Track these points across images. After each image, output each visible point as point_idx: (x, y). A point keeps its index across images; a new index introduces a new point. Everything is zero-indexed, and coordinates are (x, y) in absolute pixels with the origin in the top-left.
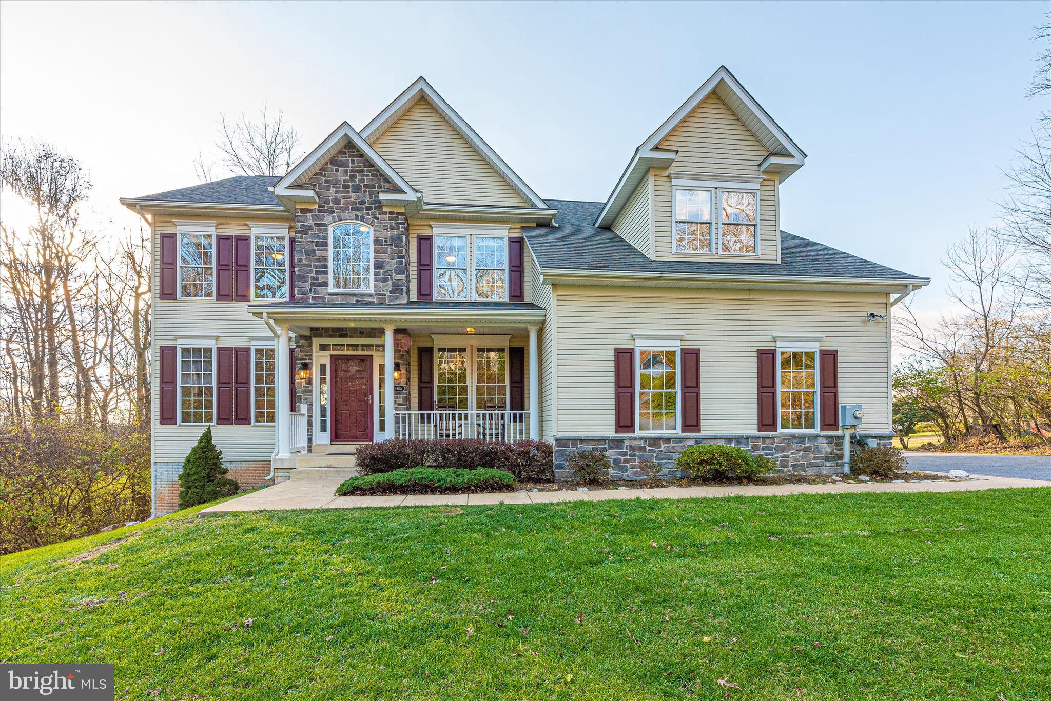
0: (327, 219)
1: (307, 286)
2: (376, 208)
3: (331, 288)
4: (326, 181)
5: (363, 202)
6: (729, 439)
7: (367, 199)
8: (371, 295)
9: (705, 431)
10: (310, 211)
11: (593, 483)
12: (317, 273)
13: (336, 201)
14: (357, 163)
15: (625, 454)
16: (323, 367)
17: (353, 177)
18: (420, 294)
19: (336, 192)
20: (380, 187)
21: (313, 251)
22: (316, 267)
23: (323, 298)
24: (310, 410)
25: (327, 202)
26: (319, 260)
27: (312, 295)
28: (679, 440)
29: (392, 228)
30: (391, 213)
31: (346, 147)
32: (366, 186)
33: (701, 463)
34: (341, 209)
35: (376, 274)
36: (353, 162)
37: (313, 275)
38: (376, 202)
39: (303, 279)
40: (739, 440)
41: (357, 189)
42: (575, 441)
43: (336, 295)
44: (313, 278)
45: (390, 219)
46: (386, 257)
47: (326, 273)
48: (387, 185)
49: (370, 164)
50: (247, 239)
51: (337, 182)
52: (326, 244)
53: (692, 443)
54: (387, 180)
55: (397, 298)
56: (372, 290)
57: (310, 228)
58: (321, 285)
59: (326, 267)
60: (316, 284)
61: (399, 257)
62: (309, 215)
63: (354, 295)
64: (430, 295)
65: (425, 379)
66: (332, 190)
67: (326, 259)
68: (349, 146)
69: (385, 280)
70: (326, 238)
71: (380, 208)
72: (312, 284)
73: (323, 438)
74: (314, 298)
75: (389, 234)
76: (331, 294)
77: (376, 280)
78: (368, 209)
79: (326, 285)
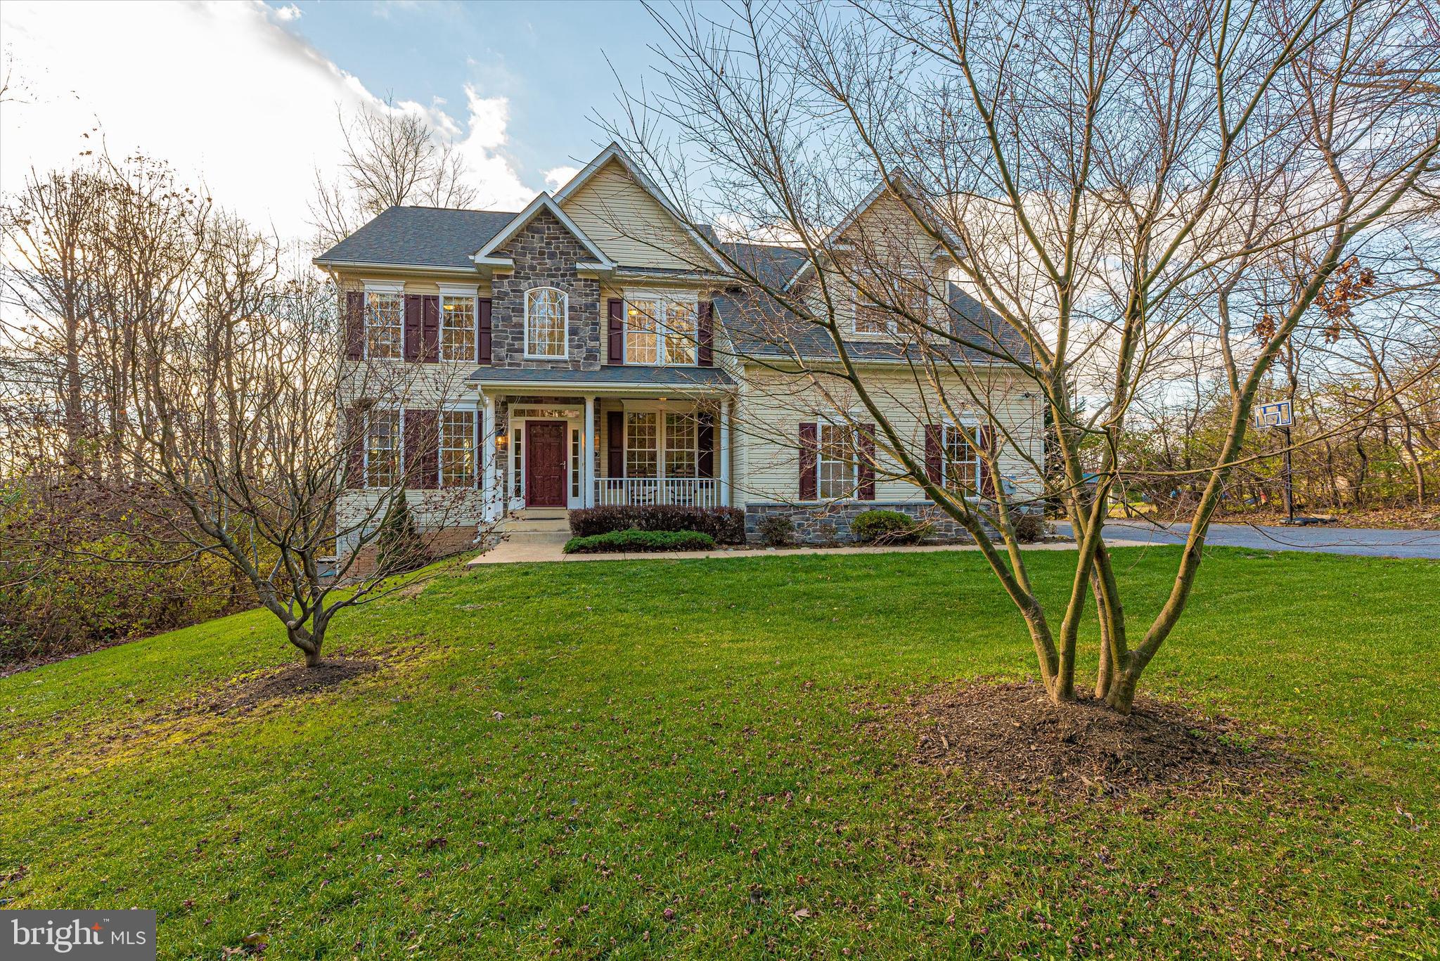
0: (524, 285)
1: (503, 352)
2: (572, 275)
3: (526, 355)
4: (523, 248)
5: (558, 269)
6: (899, 506)
7: (563, 266)
8: (566, 362)
9: (879, 499)
10: (507, 277)
11: (780, 544)
12: (513, 339)
13: (533, 268)
14: (553, 230)
15: (808, 520)
16: (518, 432)
17: (549, 244)
18: (611, 358)
19: (533, 258)
20: (575, 254)
21: (510, 317)
22: (512, 333)
23: (519, 365)
24: (506, 475)
25: (523, 268)
26: (514, 326)
27: (507, 361)
28: (855, 506)
29: (586, 295)
30: (586, 280)
31: (542, 214)
32: (562, 253)
33: (870, 526)
34: (536, 275)
35: (570, 340)
36: (549, 229)
37: (509, 341)
38: (571, 269)
39: (500, 345)
40: (909, 507)
41: (552, 256)
42: (764, 507)
43: (532, 361)
44: (509, 345)
45: (585, 286)
46: (580, 323)
47: (522, 339)
48: (582, 252)
49: (567, 232)
50: (436, 299)
51: (534, 249)
52: (522, 310)
53: (866, 509)
54: (582, 247)
55: (591, 365)
56: (566, 356)
57: (506, 294)
58: (517, 351)
59: (522, 333)
60: (512, 350)
61: (593, 324)
62: (506, 281)
63: (549, 361)
64: (620, 359)
65: (615, 443)
66: (529, 256)
67: (522, 325)
68: (545, 213)
69: (579, 347)
70: (522, 304)
71: (574, 275)
72: (508, 350)
73: (517, 504)
74: (510, 364)
75: (583, 301)
76: (527, 360)
77: (570, 346)
78: (563, 275)
79: (522, 351)
